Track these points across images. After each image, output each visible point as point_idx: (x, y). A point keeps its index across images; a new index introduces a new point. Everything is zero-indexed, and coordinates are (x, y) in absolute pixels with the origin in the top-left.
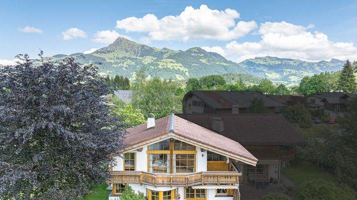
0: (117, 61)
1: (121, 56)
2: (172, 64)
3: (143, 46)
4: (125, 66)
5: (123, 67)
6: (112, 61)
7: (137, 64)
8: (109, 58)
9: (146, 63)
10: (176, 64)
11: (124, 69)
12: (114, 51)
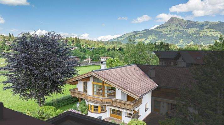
0: (170, 33)
1: (172, 29)
2: (211, 33)
3: (188, 22)
4: (175, 35)
5: (173, 36)
6: (167, 33)
7: (183, 34)
8: (165, 31)
9: (190, 33)
10: (214, 32)
11: (174, 37)
12: (168, 27)
